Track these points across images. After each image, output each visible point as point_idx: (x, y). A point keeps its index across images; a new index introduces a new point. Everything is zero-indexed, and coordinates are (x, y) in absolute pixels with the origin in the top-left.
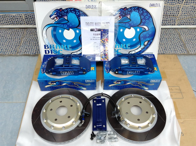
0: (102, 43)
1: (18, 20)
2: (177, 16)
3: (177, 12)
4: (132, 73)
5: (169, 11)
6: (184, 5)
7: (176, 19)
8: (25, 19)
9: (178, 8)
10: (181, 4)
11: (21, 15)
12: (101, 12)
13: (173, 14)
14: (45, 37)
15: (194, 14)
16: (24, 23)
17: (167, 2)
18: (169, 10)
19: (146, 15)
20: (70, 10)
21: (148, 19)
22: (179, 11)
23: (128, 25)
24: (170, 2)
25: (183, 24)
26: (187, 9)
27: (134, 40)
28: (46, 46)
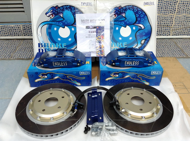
0: (97, 40)
1: (16, 32)
2: (170, 26)
3: (170, 22)
4: (131, 65)
5: (163, 21)
6: (177, 15)
7: (171, 29)
8: (23, 30)
9: (171, 18)
10: (174, 14)
11: (20, 26)
12: (96, 9)
13: (167, 24)
14: (39, 35)
15: (187, 24)
16: (21, 34)
17: (160, 12)
18: (163, 19)
19: (141, 14)
20: (65, 7)
21: (143, 17)
22: (172, 21)
23: (124, 23)
24: (163, 12)
25: (177, 34)
26: (180, 19)
27: (131, 38)
28: (40, 44)
